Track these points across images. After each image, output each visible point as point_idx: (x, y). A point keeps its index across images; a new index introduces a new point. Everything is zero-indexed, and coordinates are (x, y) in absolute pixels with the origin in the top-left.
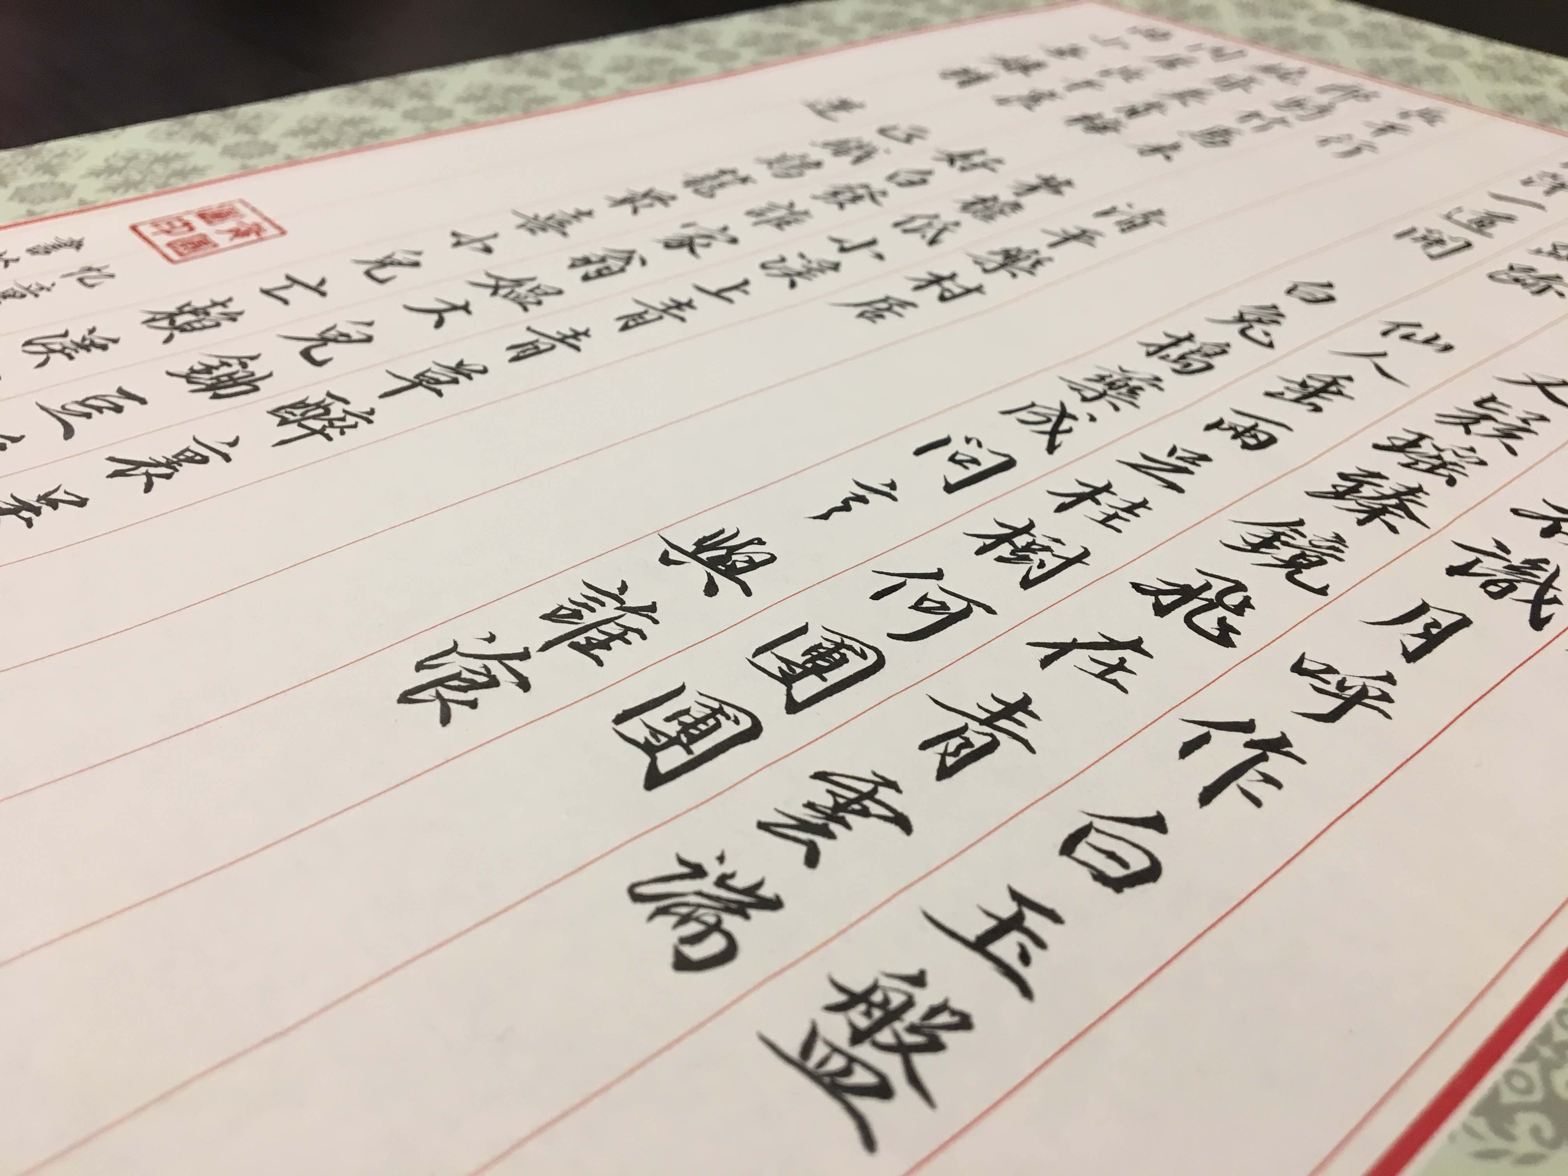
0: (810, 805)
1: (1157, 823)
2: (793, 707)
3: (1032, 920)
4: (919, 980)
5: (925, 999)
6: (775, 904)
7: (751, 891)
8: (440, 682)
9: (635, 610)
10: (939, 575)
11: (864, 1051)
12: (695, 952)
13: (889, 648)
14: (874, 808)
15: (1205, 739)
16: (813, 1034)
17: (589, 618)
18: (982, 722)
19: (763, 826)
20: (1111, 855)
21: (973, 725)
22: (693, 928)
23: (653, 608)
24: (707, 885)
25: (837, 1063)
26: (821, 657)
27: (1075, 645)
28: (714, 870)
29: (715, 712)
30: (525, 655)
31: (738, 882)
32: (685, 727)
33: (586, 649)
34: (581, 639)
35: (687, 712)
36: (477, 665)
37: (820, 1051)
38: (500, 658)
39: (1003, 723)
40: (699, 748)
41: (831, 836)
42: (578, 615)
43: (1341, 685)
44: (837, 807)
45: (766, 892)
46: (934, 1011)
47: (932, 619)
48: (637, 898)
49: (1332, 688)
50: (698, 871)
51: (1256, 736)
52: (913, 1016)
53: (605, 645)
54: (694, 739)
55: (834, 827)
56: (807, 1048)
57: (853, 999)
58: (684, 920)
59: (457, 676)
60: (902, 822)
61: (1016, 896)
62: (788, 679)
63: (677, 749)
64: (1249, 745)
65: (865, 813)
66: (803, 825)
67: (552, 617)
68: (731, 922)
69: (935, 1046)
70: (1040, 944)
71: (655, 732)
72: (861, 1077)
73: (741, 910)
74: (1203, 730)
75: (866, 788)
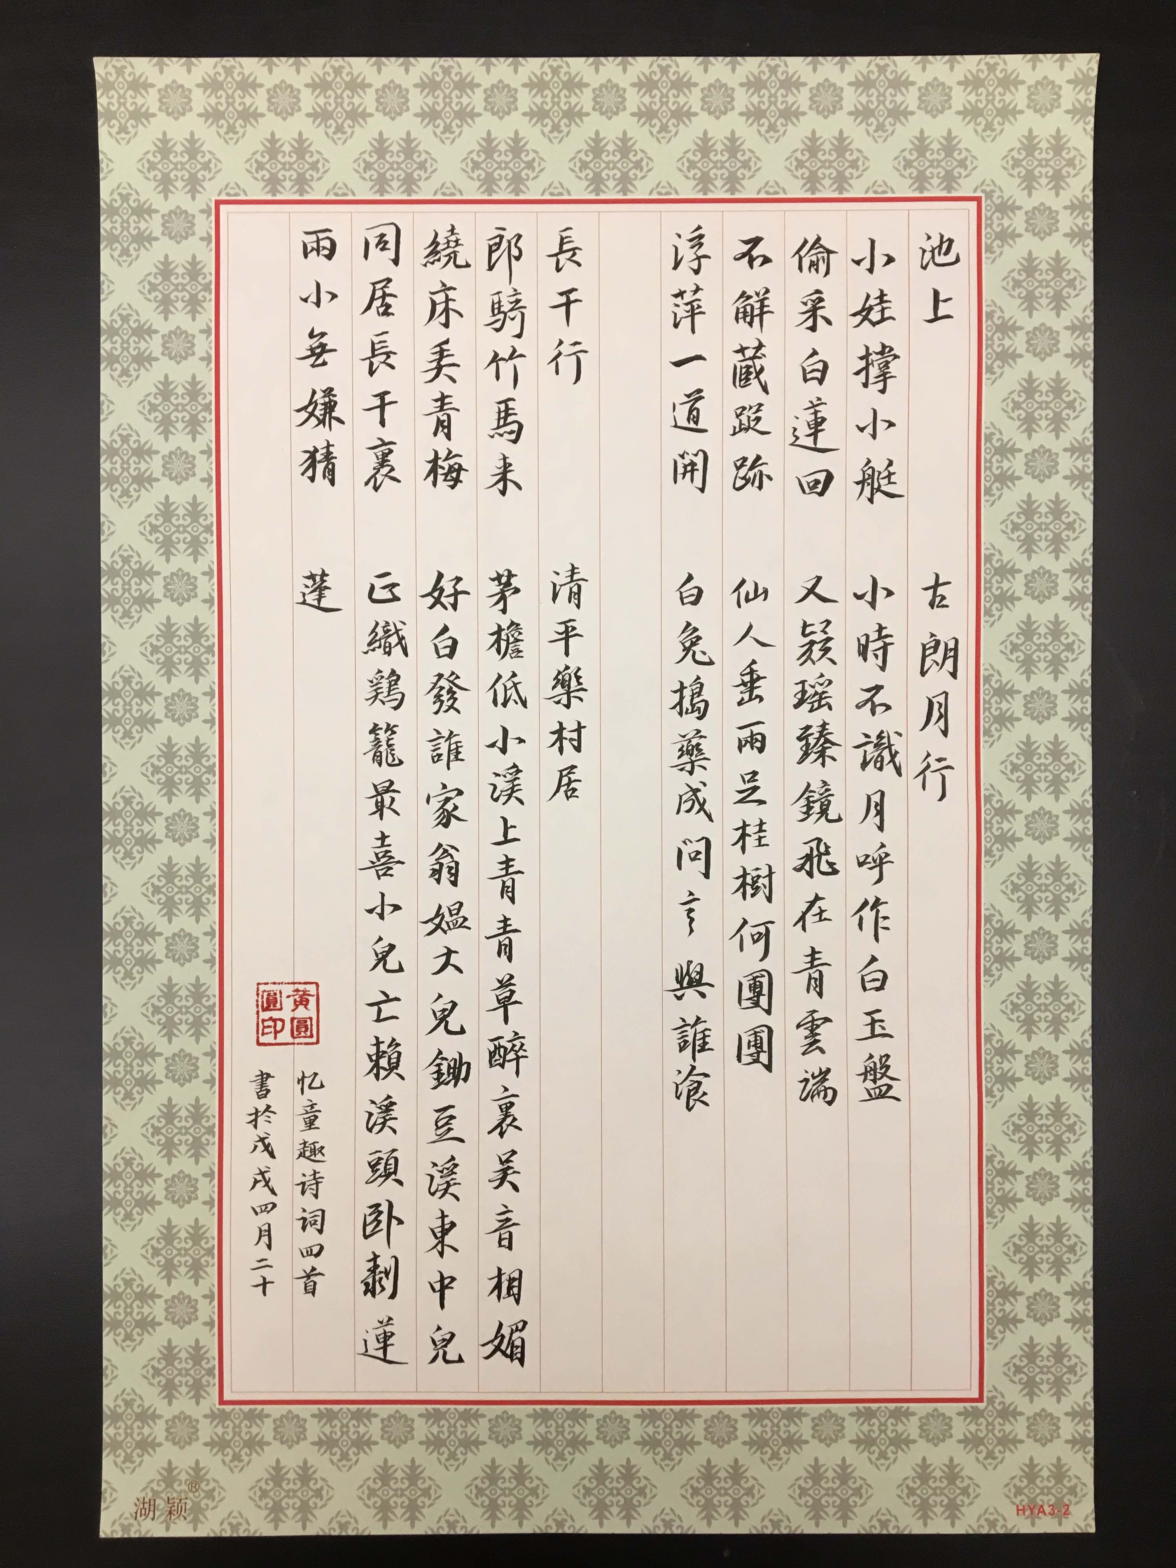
0: (806, 1038)
1: (874, 959)
2: (768, 1012)
3: (876, 1016)
4: (871, 1057)
5: (876, 1059)
6: (828, 1070)
7: (821, 1073)
8: (689, 1097)
9: (696, 1024)
10: (745, 922)
11: (879, 1083)
12: (829, 1098)
13: (765, 965)
14: (819, 1022)
15: (861, 918)
16: (867, 1090)
17: (690, 1039)
18: (811, 968)
19: (804, 1054)
20: (874, 980)
21: (811, 971)
22: (822, 1094)
23: (698, 1018)
24: (812, 1082)
25: (877, 1091)
26: (755, 988)
27: (804, 914)
28: (809, 1076)
29: (756, 1033)
30: (693, 1068)
31: (816, 1074)
32: (755, 1046)
33: (703, 1049)
34: (698, 1048)
35: (749, 1042)
36: (688, 1082)
37: (872, 1092)
38: (690, 1074)
39: (816, 963)
40: (765, 1048)
41: (819, 1041)
42: (686, 1042)
43: (875, 861)
44: (812, 1031)
45: (824, 1070)
46: (881, 1060)
47: (763, 941)
48: (805, 1100)
49: (873, 864)
50: (806, 1080)
51: (871, 904)
52: (878, 1066)
53: (705, 1043)
54: (761, 1047)
55: (817, 1038)
56: (870, 1095)
57: (865, 1074)
58: (818, 1094)
59: (689, 1091)
60: (827, 1020)
61: (867, 1014)
62: (757, 1004)
63: (762, 1054)
64: (872, 909)
65: (818, 1026)
66: (811, 1044)
67: (681, 1050)
68: (827, 1084)
69: (888, 1067)
70: (882, 1021)
71: (751, 1055)
72: (884, 1089)
73: (824, 1080)
74: (858, 916)
75: (810, 1019)
